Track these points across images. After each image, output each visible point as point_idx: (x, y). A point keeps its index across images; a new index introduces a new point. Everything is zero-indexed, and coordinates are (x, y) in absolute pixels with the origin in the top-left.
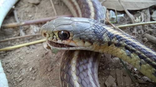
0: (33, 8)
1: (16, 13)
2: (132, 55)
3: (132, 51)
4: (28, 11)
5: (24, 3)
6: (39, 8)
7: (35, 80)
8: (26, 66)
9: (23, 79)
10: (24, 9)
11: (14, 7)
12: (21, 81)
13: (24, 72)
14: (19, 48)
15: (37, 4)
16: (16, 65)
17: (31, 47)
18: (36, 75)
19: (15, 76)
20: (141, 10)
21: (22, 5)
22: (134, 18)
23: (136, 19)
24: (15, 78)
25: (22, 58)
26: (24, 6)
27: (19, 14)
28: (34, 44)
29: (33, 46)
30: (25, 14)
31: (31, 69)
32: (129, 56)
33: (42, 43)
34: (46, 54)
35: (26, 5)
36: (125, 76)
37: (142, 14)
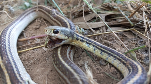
0: (36, 31)
1: (24, 34)
2: (90, 46)
3: (90, 44)
4: (32, 33)
5: (29, 28)
6: (39, 31)
7: (38, 64)
8: (33, 58)
9: (31, 65)
10: (29, 32)
11: (24, 30)
12: (30, 66)
13: (32, 61)
14: (28, 51)
15: (38, 28)
16: (27, 59)
17: (35, 50)
18: (39, 62)
19: (27, 64)
20: (100, 28)
21: (28, 30)
22: (95, 32)
23: (96, 32)
24: (26, 65)
25: (30, 55)
26: (29, 30)
27: (26, 34)
28: (37, 48)
29: (37, 49)
30: (30, 34)
31: (36, 59)
32: (89, 46)
33: (42, 47)
34: (45, 52)
35: (31, 29)
36: (89, 59)
37: (101, 30)
